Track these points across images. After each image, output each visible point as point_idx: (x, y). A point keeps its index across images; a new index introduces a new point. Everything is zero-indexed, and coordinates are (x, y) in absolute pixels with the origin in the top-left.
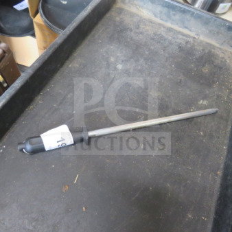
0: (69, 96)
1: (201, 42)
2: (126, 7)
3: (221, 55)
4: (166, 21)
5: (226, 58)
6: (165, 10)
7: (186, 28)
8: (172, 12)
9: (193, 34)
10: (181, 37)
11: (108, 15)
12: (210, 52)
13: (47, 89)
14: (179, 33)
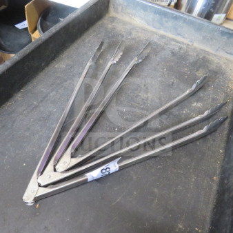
0: (51, 94)
1: (195, 48)
2: (119, 16)
3: (216, 61)
4: (159, 29)
5: (221, 63)
6: (157, 17)
7: (179, 34)
8: (164, 19)
9: (186, 41)
10: (174, 43)
11: (100, 23)
12: (204, 57)
13: (29, 87)
14: (173, 40)
